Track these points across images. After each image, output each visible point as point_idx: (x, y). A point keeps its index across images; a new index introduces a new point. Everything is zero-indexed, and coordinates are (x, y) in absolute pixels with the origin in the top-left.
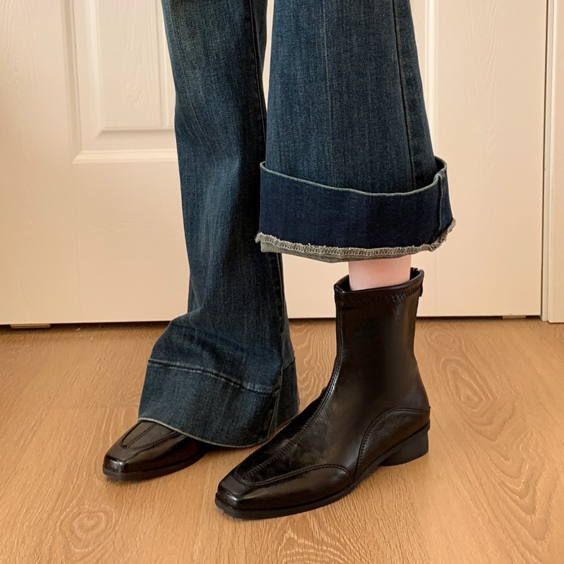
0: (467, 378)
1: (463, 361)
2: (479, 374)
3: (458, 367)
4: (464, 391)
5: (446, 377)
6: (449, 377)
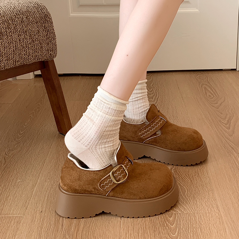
0: (209, 90)
1: (208, 84)
2: (213, 88)
3: (206, 86)
4: (208, 94)
5: (202, 89)
6: (203, 89)
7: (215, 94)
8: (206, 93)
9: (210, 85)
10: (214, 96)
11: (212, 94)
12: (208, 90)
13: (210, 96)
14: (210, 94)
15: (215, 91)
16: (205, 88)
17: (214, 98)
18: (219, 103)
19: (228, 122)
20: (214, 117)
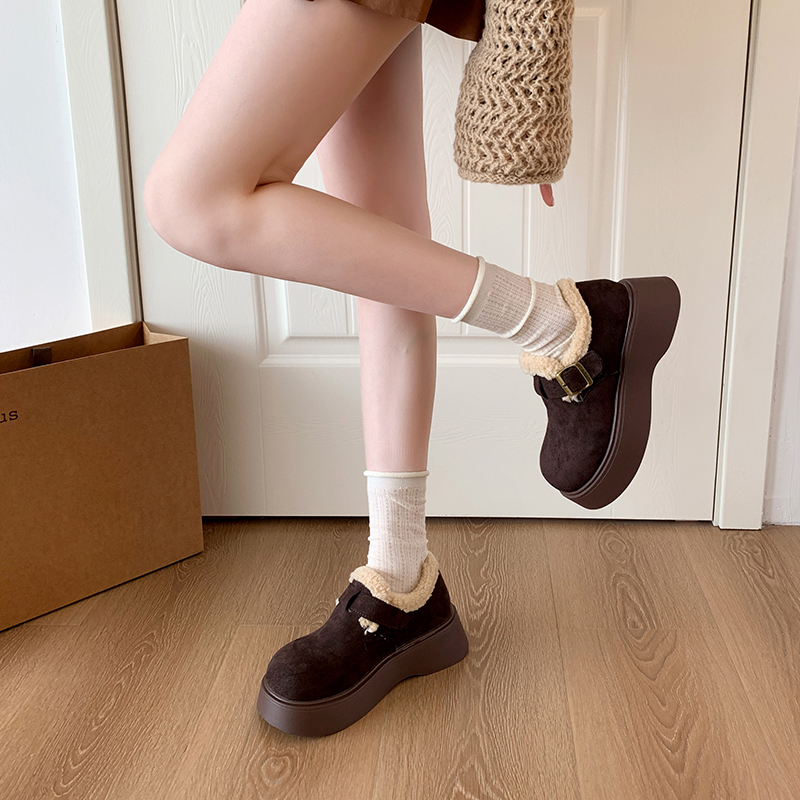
0: (635, 599)
1: (633, 577)
2: (646, 593)
3: (628, 584)
4: (632, 616)
5: (615, 597)
6: (618, 597)
7: (649, 618)
8: (625, 613)
9: (639, 578)
10: (646, 626)
11: (642, 620)
12: (632, 602)
13: (634, 624)
14: (636, 619)
15: (651, 603)
16: (623, 591)
17: (646, 633)
18: (659, 654)
19: (680, 739)
20: (641, 716)
